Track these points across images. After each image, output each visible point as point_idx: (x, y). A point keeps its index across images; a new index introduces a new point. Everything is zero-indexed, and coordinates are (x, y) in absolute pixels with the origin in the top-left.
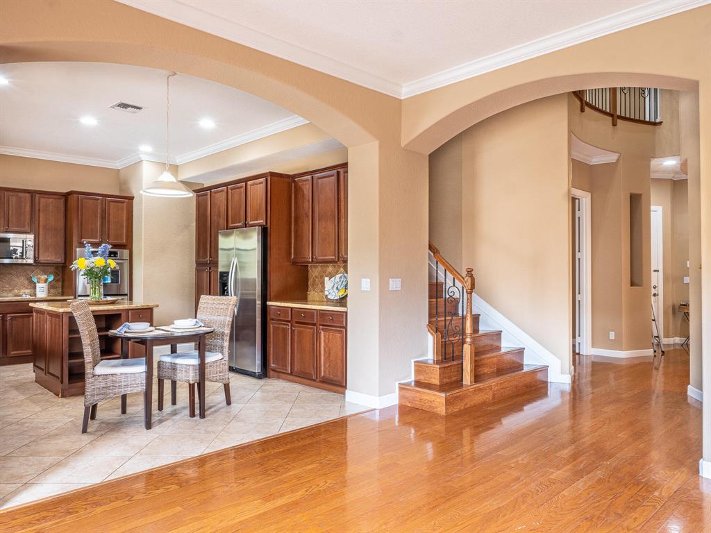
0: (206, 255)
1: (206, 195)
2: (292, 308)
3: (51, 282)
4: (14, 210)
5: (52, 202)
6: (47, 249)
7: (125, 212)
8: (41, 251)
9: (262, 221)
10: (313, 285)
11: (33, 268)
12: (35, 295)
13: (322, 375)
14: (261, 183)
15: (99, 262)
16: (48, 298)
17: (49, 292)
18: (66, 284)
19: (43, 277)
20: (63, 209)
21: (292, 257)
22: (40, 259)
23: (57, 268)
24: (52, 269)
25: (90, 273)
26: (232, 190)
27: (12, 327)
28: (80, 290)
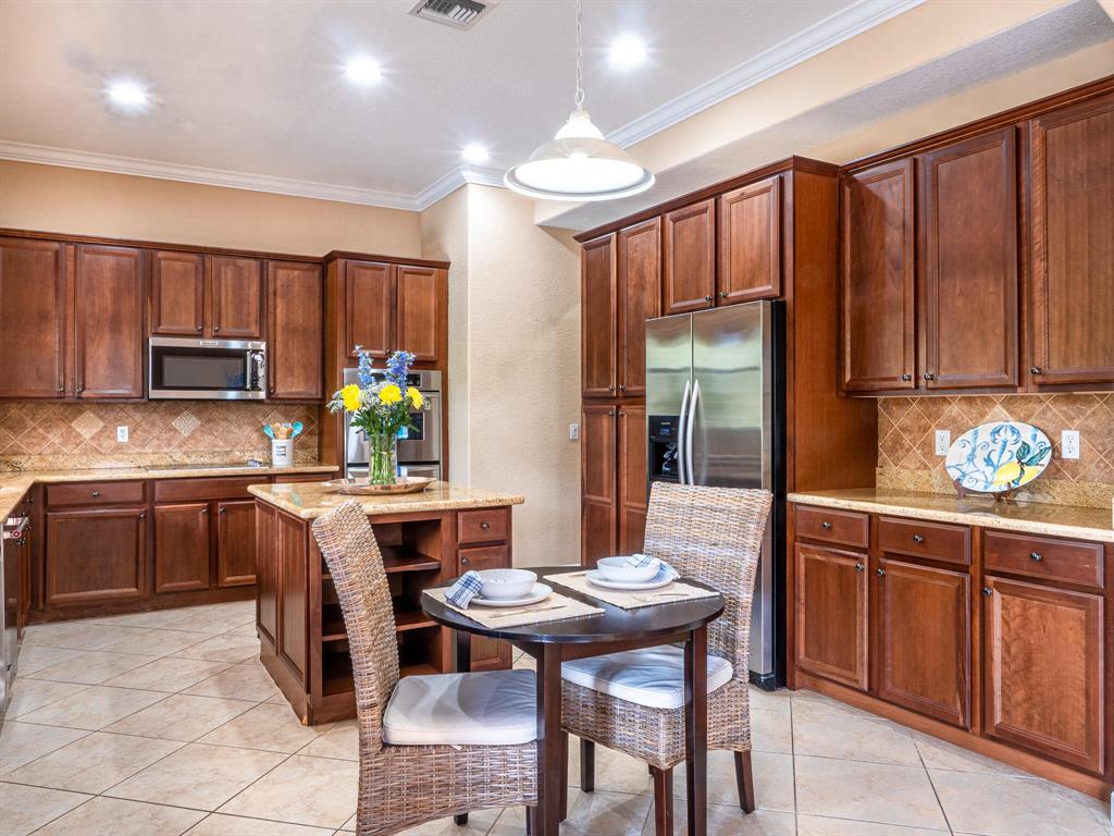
0: (609, 379)
1: (608, 242)
2: (871, 516)
3: (299, 435)
4: (230, 293)
5: (298, 276)
6: (290, 371)
7: (433, 293)
8: (279, 376)
9: (770, 288)
10: (892, 450)
11: (266, 408)
12: (269, 463)
13: (998, 718)
14: (767, 190)
15: (390, 393)
16: (293, 470)
17: (295, 457)
18: (326, 438)
19: (284, 428)
20: (317, 290)
21: (848, 377)
22: (278, 391)
23: (309, 408)
24: (300, 411)
25: (370, 418)
26: (675, 220)
27: (226, 528)
28: (351, 454)
